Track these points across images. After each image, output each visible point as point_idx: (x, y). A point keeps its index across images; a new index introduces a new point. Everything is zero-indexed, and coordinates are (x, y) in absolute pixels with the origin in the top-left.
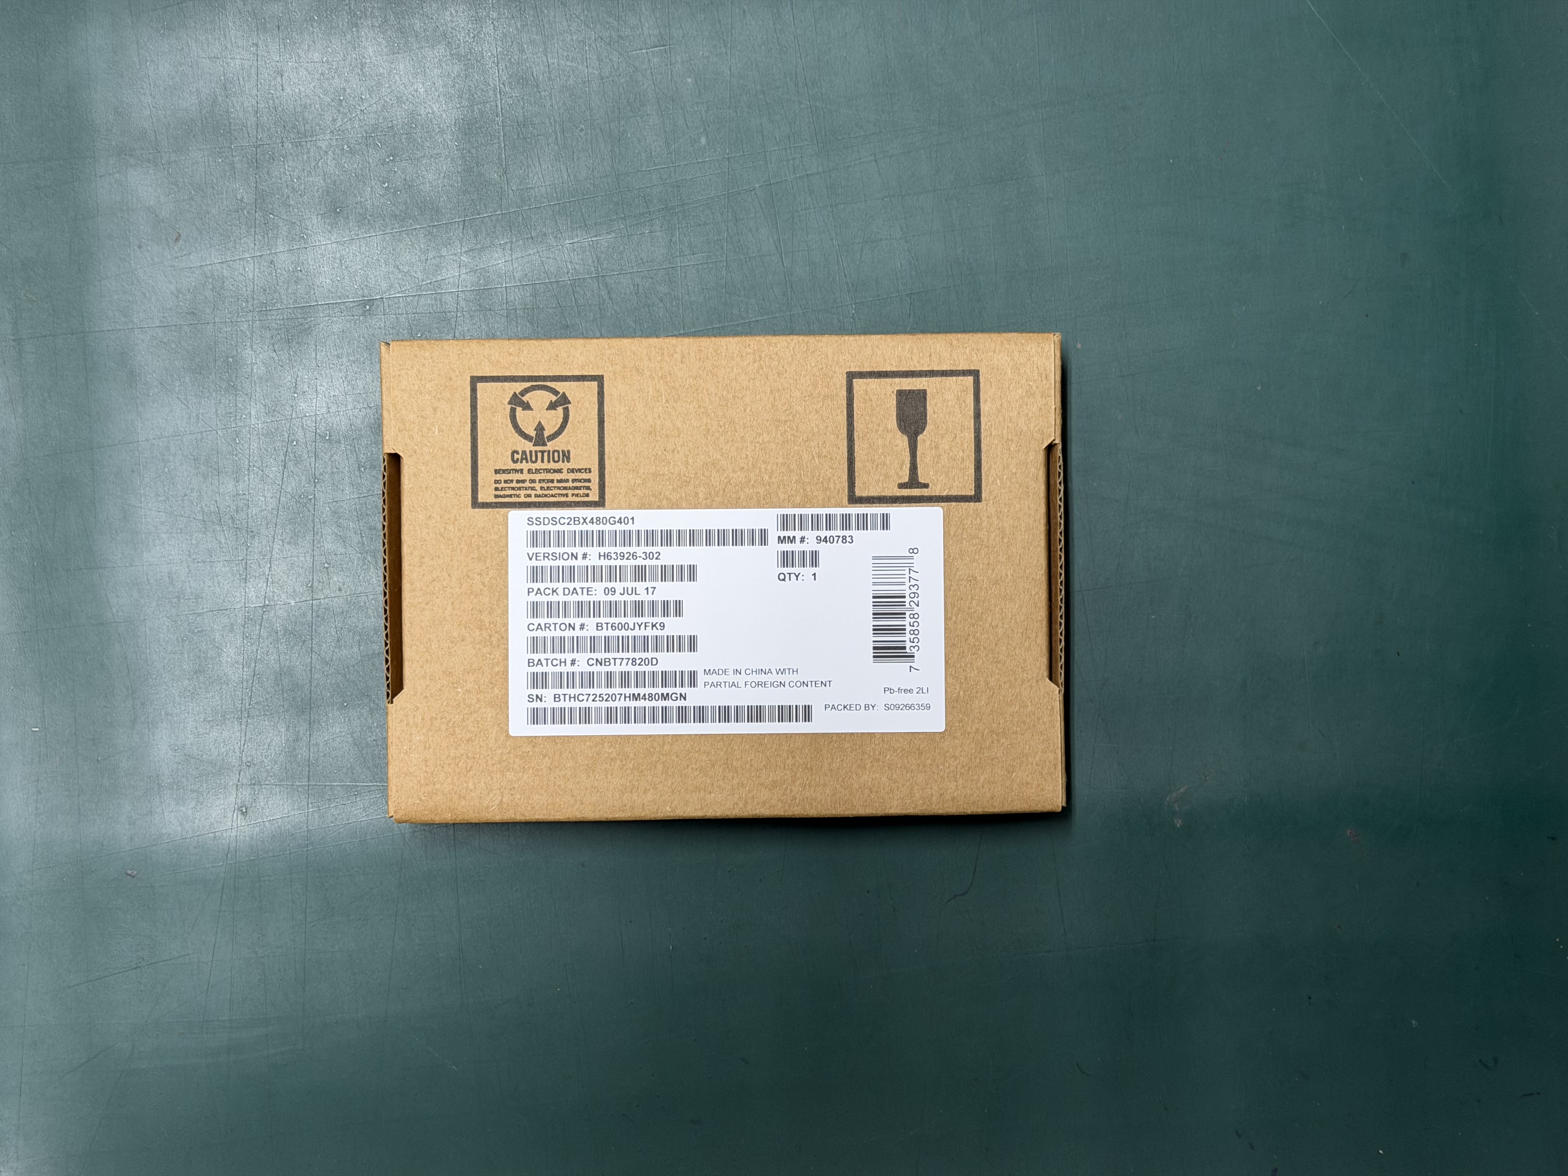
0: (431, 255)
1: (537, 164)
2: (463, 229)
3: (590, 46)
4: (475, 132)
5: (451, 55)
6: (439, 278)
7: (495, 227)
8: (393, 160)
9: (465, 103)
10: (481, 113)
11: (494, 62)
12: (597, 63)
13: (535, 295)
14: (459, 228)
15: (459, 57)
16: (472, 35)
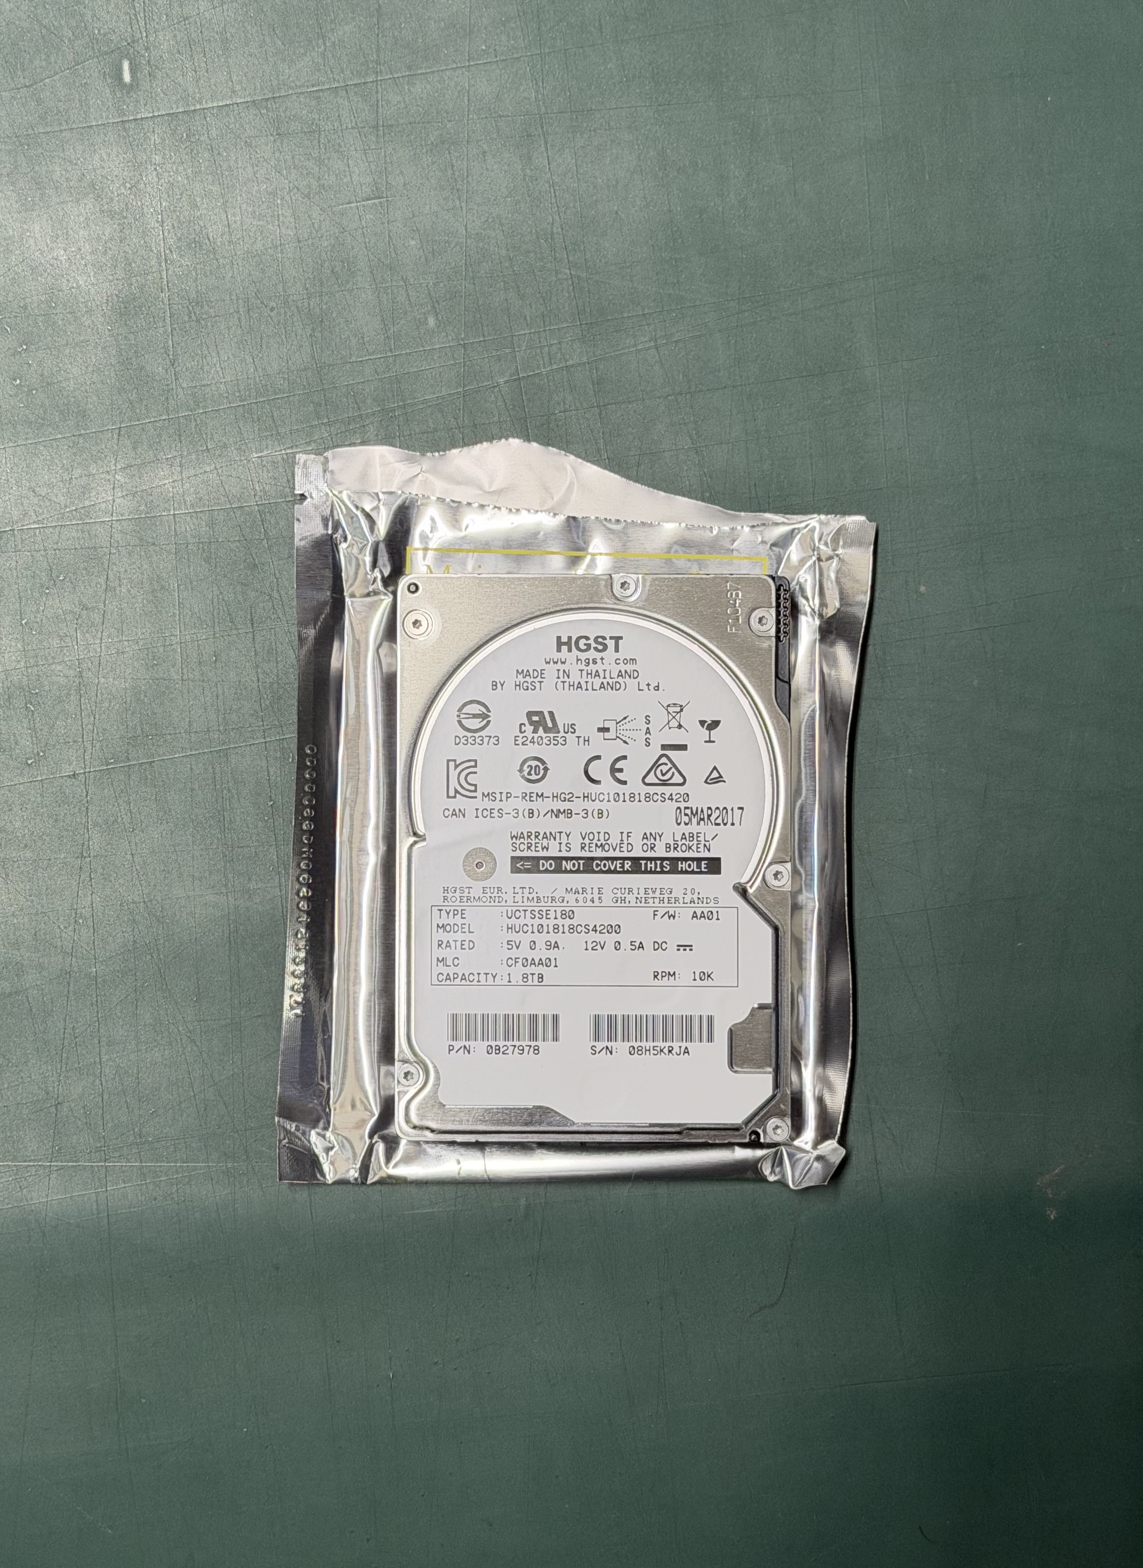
0: (77, 472)
1: (214, 354)
2: (118, 440)
3: (282, 199)
4: (133, 312)
5: (102, 212)
6: (87, 503)
7: (160, 436)
8: (26, 350)
9: (120, 273)
10: (142, 288)
11: (158, 222)
12: (292, 220)
13: (211, 524)
14: (113, 438)
15: (112, 214)
16: (128, 185)
